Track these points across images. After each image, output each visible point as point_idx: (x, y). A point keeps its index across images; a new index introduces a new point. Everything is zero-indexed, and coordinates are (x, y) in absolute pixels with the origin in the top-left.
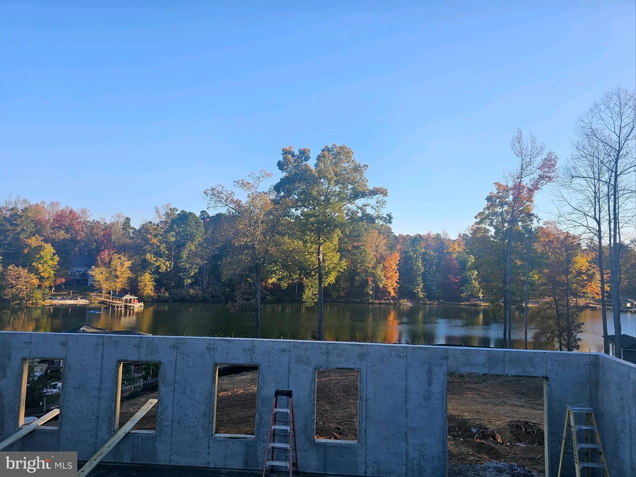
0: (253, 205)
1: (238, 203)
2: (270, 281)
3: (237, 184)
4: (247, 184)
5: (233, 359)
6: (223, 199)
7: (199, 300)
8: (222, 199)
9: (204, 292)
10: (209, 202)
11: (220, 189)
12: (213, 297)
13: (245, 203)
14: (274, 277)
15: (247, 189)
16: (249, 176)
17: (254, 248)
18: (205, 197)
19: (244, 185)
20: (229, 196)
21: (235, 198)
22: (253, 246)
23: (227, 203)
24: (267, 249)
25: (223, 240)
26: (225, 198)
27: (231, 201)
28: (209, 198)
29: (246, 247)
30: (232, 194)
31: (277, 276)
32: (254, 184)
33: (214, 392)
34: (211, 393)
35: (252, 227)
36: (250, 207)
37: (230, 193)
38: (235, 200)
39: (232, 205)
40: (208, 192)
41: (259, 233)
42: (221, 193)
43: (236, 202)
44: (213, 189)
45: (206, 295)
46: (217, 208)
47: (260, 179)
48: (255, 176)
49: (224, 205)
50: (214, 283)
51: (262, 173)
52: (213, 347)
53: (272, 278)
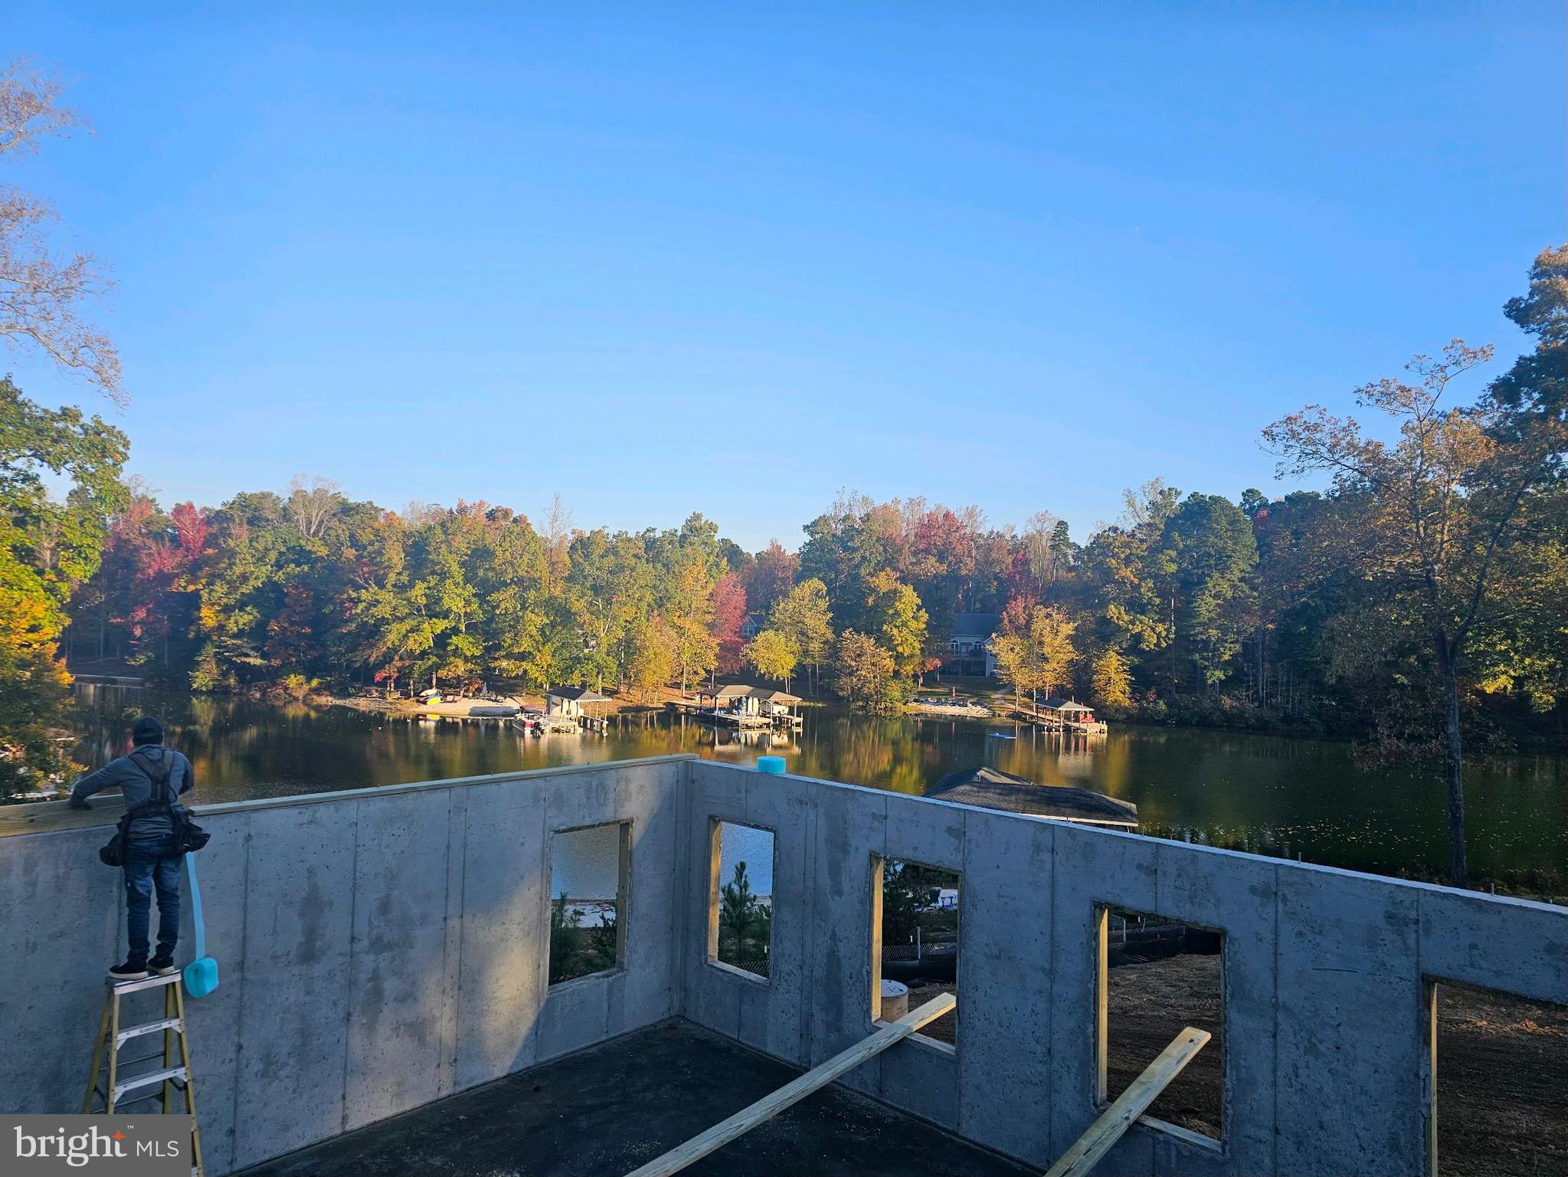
0: (1422, 452)
1: (1372, 453)
2: (1490, 688)
3: (1364, 396)
4: (1398, 392)
5: (1498, 973)
6: (1323, 445)
7: (1248, 727)
8: (1319, 446)
9: (1260, 706)
10: (1282, 459)
11: (1312, 418)
12: (1287, 719)
13: (1394, 448)
14: (1505, 673)
15: (1402, 409)
16: (1407, 367)
17: (1430, 583)
18: (1268, 445)
19: (1388, 396)
20: (1343, 434)
21: (1361, 438)
22: (1428, 577)
23: (1336, 457)
24: (1480, 587)
25: (1327, 561)
26: (1328, 441)
27: (1348, 449)
28: (1280, 446)
29: (1403, 581)
30: (1352, 428)
31: (1515, 671)
32: (1426, 389)
33: (1428, 1075)
34: (1417, 1075)
35: (1421, 522)
36: (1413, 458)
37: (1345, 424)
38: (1362, 445)
39: (1350, 461)
40: (1275, 431)
41: (1446, 538)
42: (1316, 428)
43: (1366, 450)
44: (1290, 420)
45: (1267, 713)
46: (1307, 471)
47: (1447, 370)
48: (1429, 365)
49: (1325, 463)
50: (1288, 682)
51: (1452, 352)
52: (1413, 914)
53: (1495, 676)
